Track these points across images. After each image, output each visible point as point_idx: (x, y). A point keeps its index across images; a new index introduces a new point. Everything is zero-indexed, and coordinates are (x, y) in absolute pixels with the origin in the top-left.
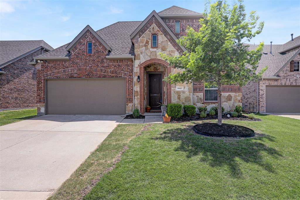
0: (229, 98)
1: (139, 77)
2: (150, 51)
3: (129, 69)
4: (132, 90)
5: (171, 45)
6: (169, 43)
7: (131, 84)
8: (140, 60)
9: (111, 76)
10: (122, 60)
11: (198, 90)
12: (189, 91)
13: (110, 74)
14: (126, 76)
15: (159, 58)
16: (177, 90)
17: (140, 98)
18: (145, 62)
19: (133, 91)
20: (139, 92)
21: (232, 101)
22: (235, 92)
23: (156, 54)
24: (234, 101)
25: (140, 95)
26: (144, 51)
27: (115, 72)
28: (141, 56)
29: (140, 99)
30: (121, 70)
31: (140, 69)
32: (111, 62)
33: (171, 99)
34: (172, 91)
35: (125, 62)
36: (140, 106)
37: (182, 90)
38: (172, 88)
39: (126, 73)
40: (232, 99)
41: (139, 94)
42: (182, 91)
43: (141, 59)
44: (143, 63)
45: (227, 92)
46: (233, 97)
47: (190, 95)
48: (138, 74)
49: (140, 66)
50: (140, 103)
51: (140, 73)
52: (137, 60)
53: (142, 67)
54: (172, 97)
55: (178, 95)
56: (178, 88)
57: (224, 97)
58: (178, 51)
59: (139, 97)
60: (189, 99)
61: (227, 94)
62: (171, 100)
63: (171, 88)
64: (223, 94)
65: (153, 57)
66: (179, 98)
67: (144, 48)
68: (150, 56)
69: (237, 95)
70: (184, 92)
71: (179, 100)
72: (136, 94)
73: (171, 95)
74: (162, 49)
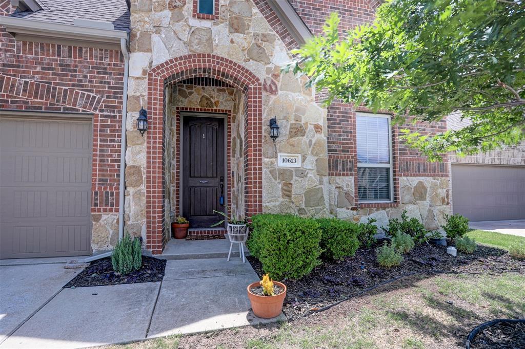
0: (420, 193)
1: (143, 113)
2: (191, 28)
3: (105, 83)
4: (116, 161)
5: (260, 15)
6: (255, 10)
7: (112, 141)
8: (149, 54)
9: (26, 103)
10: (81, 49)
11: (340, 167)
12: (318, 171)
13: (22, 97)
14: (95, 109)
15: (218, 52)
16: (281, 164)
17: (148, 192)
18: (171, 61)
19: (119, 166)
20: (144, 171)
21: (427, 203)
22: (433, 176)
23: (210, 40)
24: (432, 199)
25: (148, 182)
26: (166, 22)
27: (48, 92)
28: (155, 38)
29: (148, 197)
30: (73, 85)
31: (150, 84)
32: (31, 49)
33: (261, 197)
34: (264, 170)
35: (91, 56)
36: (148, 222)
37: (298, 164)
38: (265, 160)
39: (94, 98)
40: (427, 195)
41: (144, 176)
42: (297, 169)
43: (154, 49)
44: (162, 65)
45: (414, 175)
46: (428, 190)
47: (321, 182)
48: (143, 103)
49: (150, 75)
50: (148, 212)
51: (150, 99)
52: (139, 50)
53: (156, 80)
54: (264, 190)
55: (285, 184)
56: (284, 161)
57: (409, 189)
58: (283, 38)
59: (143, 188)
60: (320, 195)
61: (414, 181)
62: (260, 201)
63: (260, 160)
64: (403, 180)
65: (199, 49)
66: (287, 193)
67: (167, 13)
68: (188, 44)
69: (438, 182)
70: (302, 173)
71: (287, 199)
72: (133, 178)
73: (260, 183)
74: (231, 25)
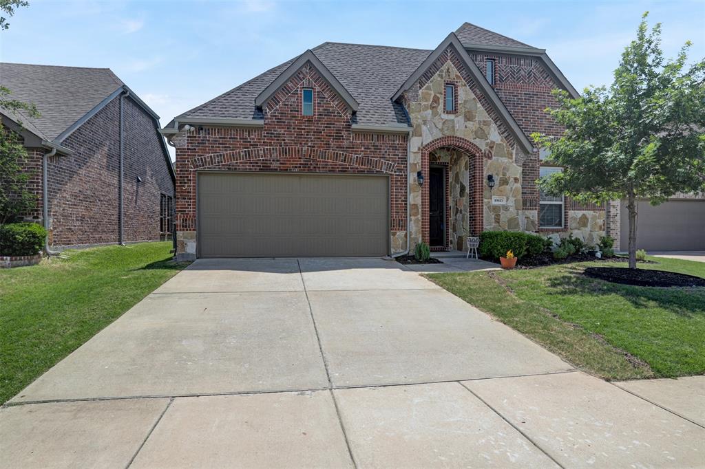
0: (583, 222)
1: (419, 174)
2: (442, 119)
3: (396, 155)
4: (403, 201)
5: (482, 108)
6: (479, 105)
7: (401, 189)
8: (421, 138)
9: (357, 168)
10: (383, 136)
11: (528, 204)
12: (516, 207)
13: (355, 166)
14: (392, 171)
15: (458, 134)
16: (494, 203)
17: (423, 219)
18: (433, 142)
19: (406, 204)
20: (420, 207)
21: (588, 229)
22: (594, 210)
23: (453, 127)
24: (592, 227)
25: (422, 213)
26: (429, 117)
27: (368, 162)
28: (424, 128)
29: (422, 222)
30: (380, 157)
31: (422, 156)
32: (359, 138)
33: (482, 222)
34: (484, 207)
35: (389, 139)
36: (423, 236)
37: (504, 203)
38: (485, 200)
39: (391, 164)
40: (589, 224)
41: (420, 210)
42: (503, 206)
43: (424, 135)
44: (428, 144)
45: (579, 210)
46: (590, 220)
47: (518, 214)
48: (419, 168)
49: (422, 150)
50: (422, 231)
51: (422, 165)
52: (416, 136)
53: (425, 153)
54: (484, 218)
55: (496, 215)
56: (495, 200)
57: (575, 219)
58: (496, 123)
59: (420, 217)
60: (516, 222)
61: (579, 214)
62: (482, 225)
63: (482, 200)
64: (571, 213)
65: (448, 133)
66: (497, 221)
67: (430, 111)
68: (442, 130)
69: (597, 215)
70: (506, 208)
71: (497, 224)
72: (414, 211)
73: (482, 214)
74: (465, 116)
